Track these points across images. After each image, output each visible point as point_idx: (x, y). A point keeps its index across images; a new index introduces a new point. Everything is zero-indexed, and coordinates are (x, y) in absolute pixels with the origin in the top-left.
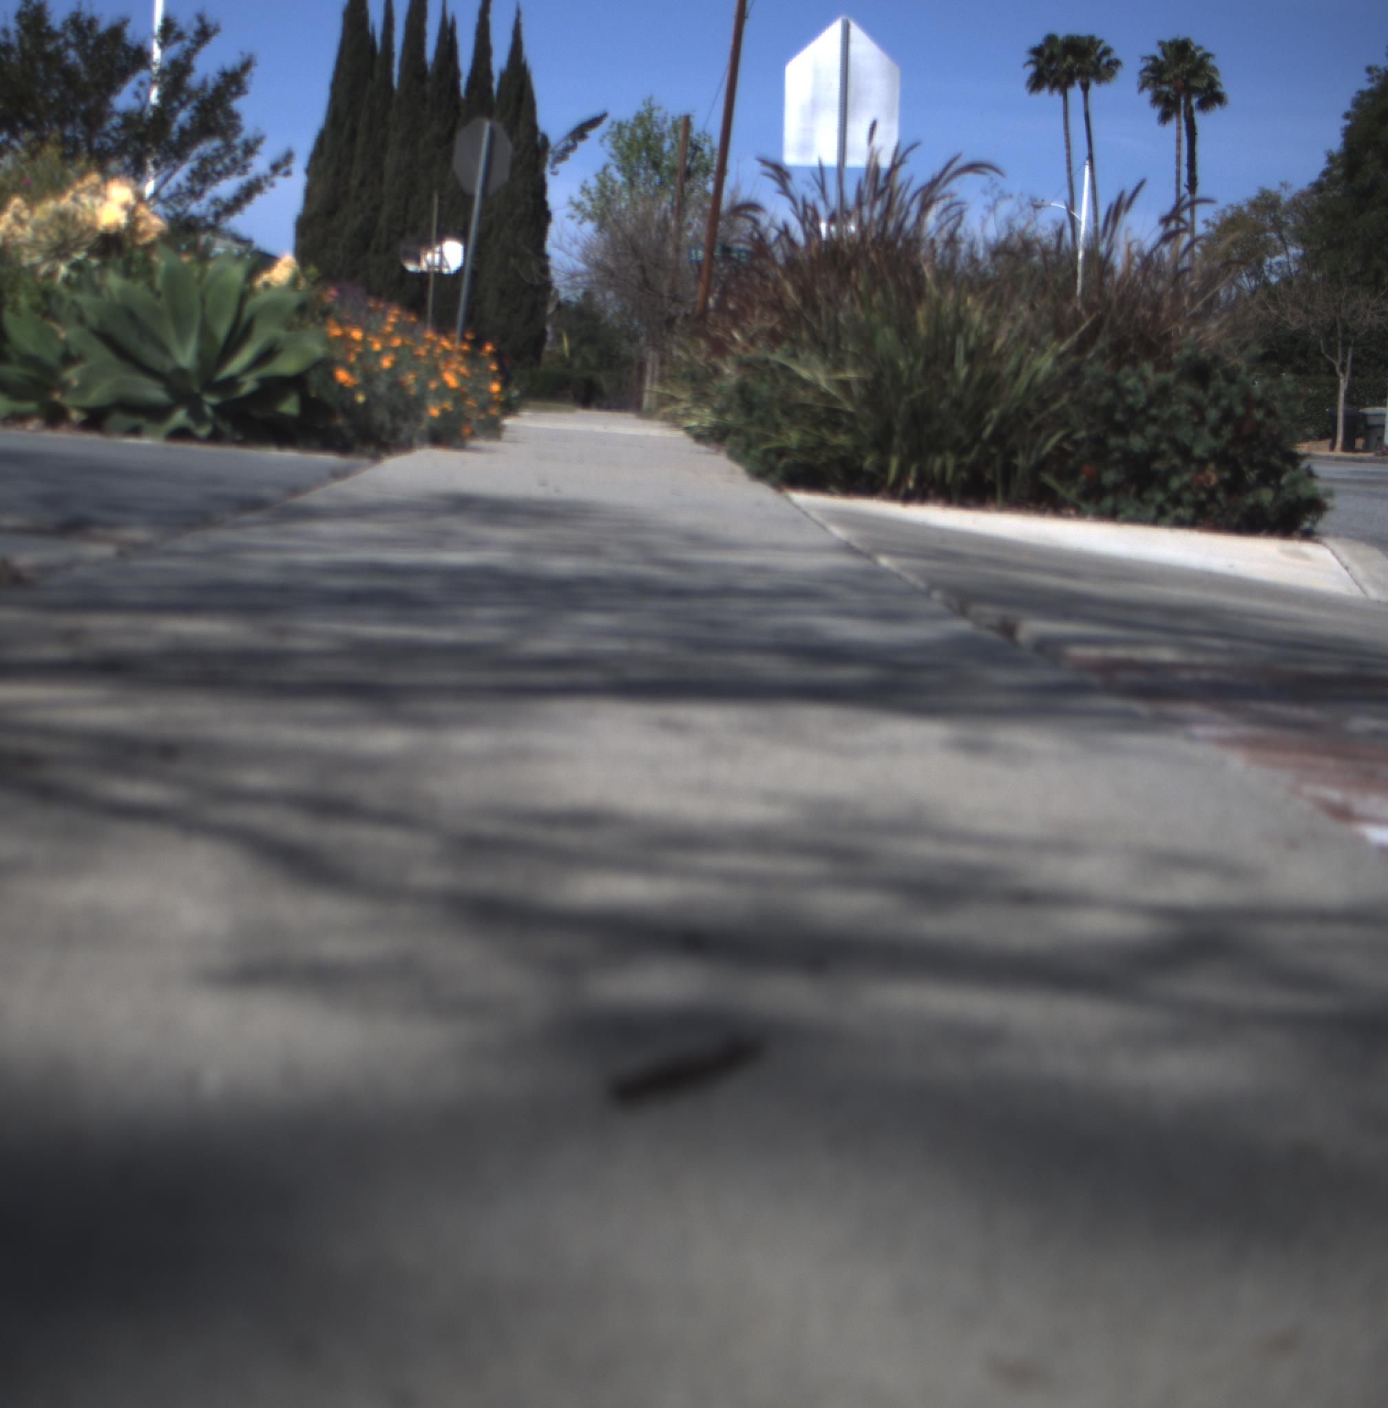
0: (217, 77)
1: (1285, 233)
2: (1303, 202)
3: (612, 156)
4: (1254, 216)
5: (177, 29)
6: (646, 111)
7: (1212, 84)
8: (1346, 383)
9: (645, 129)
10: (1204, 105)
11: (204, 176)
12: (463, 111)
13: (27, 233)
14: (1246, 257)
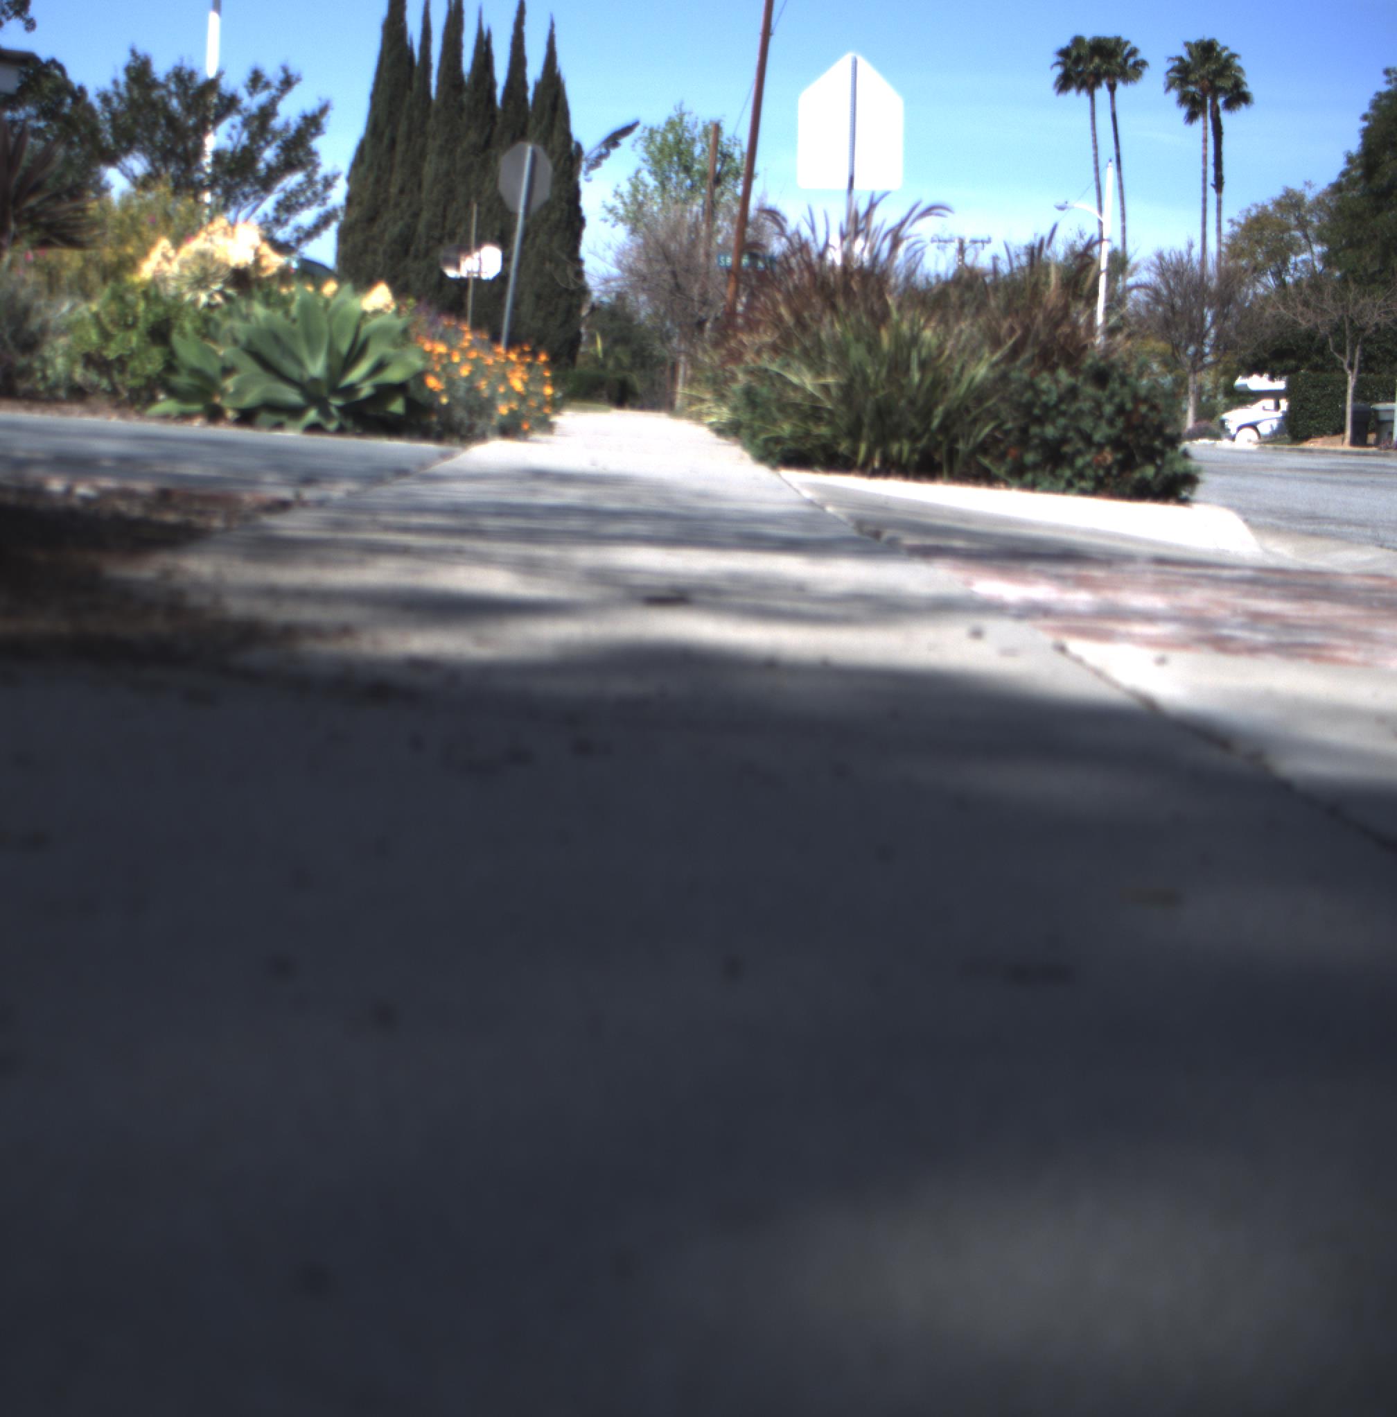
0: (299, 120)
1: (1309, 232)
2: (1327, 201)
3: (644, 161)
4: (1278, 215)
5: (264, 80)
6: (677, 116)
7: (1238, 84)
8: (1354, 380)
9: (676, 133)
10: (1231, 104)
11: (288, 206)
12: (499, 120)
13: (173, 269)
14: (1271, 255)
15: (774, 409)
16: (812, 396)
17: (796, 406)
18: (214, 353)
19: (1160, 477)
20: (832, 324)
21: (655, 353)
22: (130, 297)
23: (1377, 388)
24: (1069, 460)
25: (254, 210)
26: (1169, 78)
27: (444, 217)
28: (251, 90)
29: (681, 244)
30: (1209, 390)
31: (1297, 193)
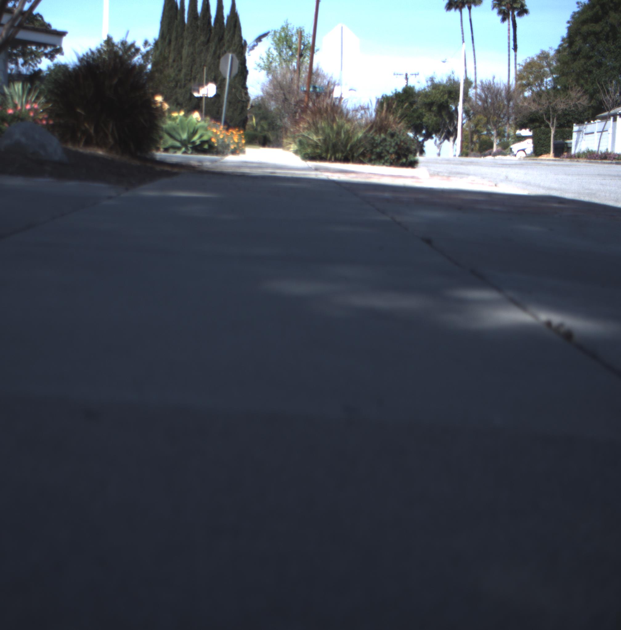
1: (552, 69)
4: (539, 62)
7: (523, 6)
8: (554, 131)
9: (285, 32)
10: (520, 14)
14: (536, 78)
15: (306, 146)
16: (316, 142)
19: (408, 162)
20: (321, 122)
21: (278, 124)
24: (383, 158)
26: (494, 4)
27: (191, 71)
29: (286, 82)
31: (547, 52)
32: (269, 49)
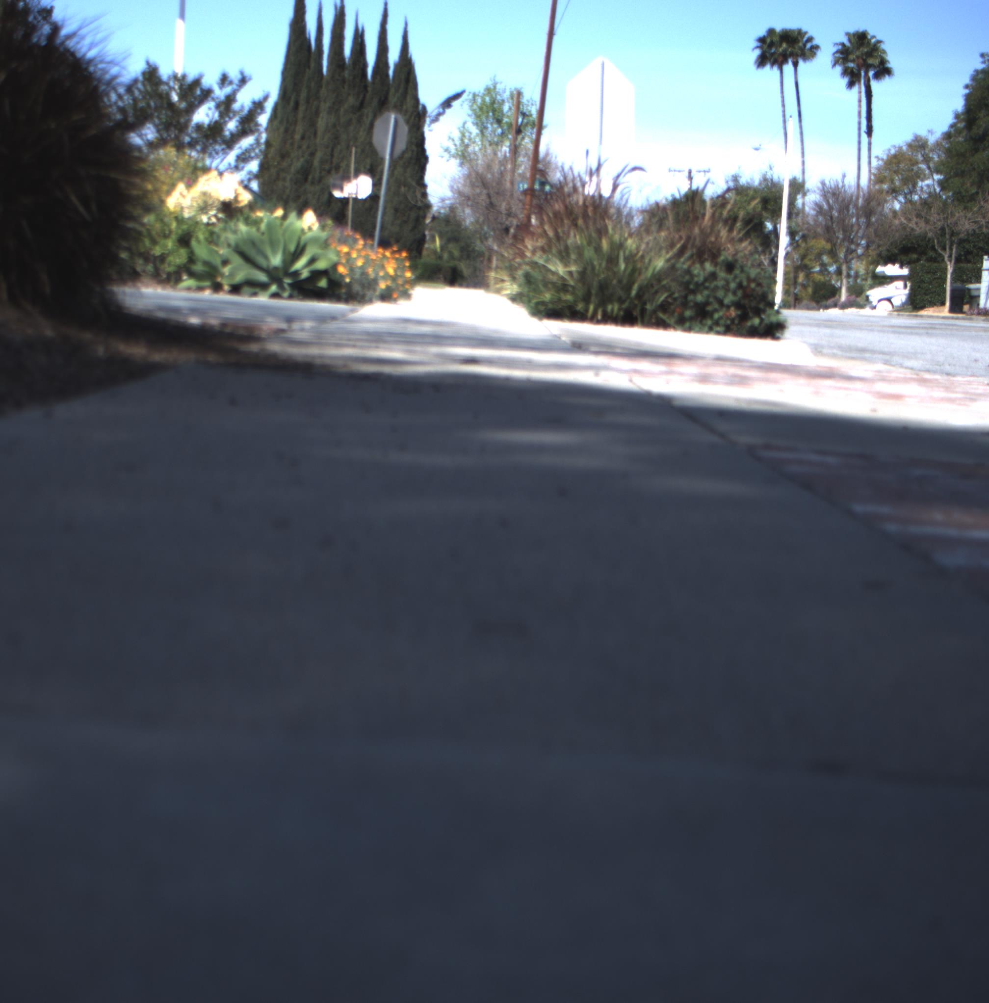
0: (250, 104)
1: (931, 165)
2: (944, 144)
3: (469, 115)
4: (910, 153)
5: (229, 79)
7: (883, 62)
8: (952, 268)
9: (491, 97)
10: (878, 76)
12: (369, 89)
13: (186, 202)
14: (905, 181)
15: (541, 286)
16: (562, 278)
17: (554, 284)
18: (217, 252)
19: (763, 325)
20: (575, 236)
21: (477, 248)
22: (166, 220)
23: (971, 274)
24: (710, 315)
25: (222, 160)
26: (835, 57)
27: (332, 156)
28: (221, 86)
29: (493, 175)
30: (862, 275)
31: (923, 138)
32: (464, 123)
